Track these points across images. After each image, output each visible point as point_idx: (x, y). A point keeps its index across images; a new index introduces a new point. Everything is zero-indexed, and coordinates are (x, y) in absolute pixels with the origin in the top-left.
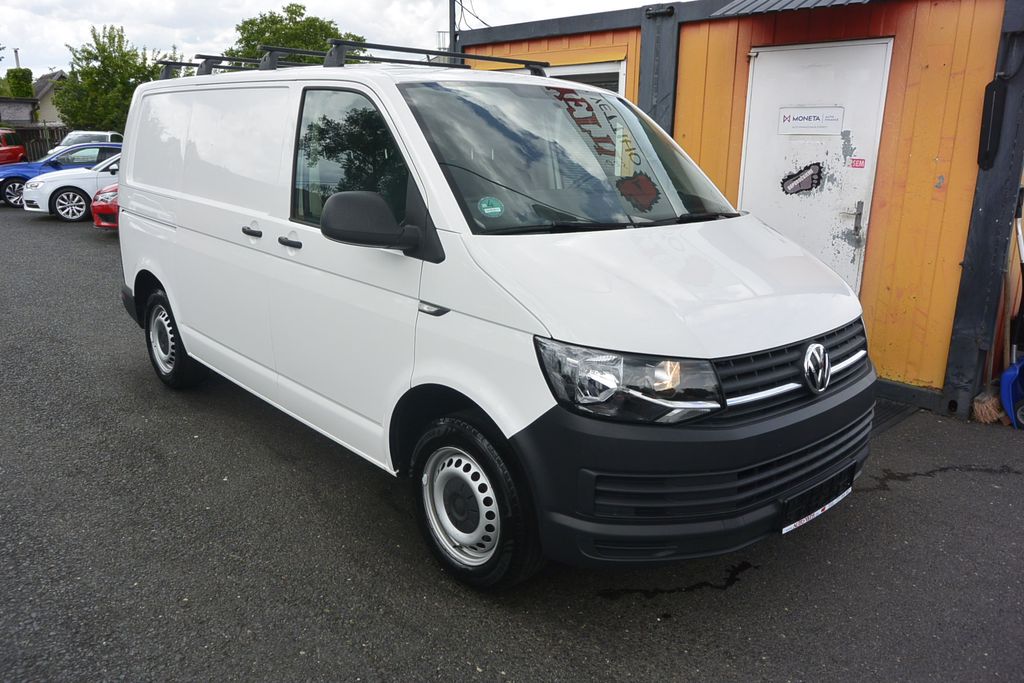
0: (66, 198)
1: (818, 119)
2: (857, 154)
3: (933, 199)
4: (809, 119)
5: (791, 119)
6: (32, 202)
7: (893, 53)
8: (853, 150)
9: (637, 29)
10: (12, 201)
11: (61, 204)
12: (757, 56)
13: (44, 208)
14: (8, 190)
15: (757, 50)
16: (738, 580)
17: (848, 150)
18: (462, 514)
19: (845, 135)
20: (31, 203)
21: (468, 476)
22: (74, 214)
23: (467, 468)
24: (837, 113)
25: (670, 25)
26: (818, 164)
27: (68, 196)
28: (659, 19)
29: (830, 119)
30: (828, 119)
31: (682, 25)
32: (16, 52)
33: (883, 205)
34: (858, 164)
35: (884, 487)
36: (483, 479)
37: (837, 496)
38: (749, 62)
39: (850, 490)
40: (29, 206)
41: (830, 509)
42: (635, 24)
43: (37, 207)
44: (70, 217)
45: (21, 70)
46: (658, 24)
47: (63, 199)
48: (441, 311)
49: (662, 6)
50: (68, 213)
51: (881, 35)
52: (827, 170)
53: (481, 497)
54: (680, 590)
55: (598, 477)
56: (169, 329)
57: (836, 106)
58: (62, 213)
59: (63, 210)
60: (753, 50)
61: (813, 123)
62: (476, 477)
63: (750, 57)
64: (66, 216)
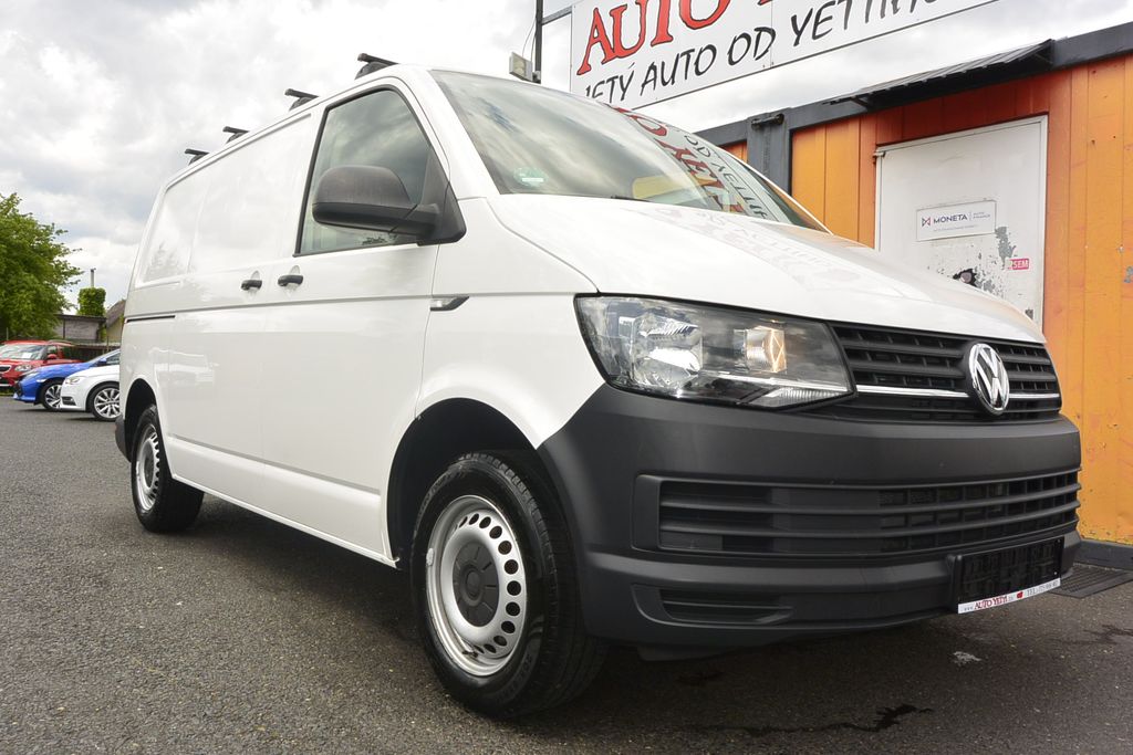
0: (106, 394)
1: (965, 217)
2: (1019, 253)
3: (1122, 296)
4: (953, 218)
5: (932, 221)
6: (70, 398)
7: (1049, 132)
8: (1012, 249)
9: (743, 143)
10: (51, 404)
11: (100, 401)
12: (884, 156)
13: (80, 405)
14: (48, 392)
15: (885, 148)
16: (897, 723)
17: (1005, 250)
18: (474, 596)
19: (1001, 233)
20: (67, 400)
21: (494, 544)
22: (112, 412)
23: (496, 533)
24: (988, 208)
25: (780, 137)
26: (970, 271)
27: (109, 393)
28: (767, 129)
29: (982, 215)
30: (976, 216)
31: (794, 133)
32: (92, 271)
33: (1058, 311)
34: (1020, 265)
35: (1109, 641)
36: (515, 554)
37: (1039, 582)
38: (875, 163)
39: (1057, 582)
40: (65, 403)
41: (1030, 599)
42: (740, 138)
43: (73, 404)
44: (107, 416)
45: (94, 290)
46: (765, 135)
47: (103, 396)
48: (458, 301)
49: (771, 114)
50: (106, 411)
51: (1032, 112)
52: (982, 276)
53: (506, 579)
54: (805, 730)
55: (663, 483)
56: (156, 452)
57: (985, 200)
58: (99, 411)
59: (101, 407)
60: (879, 149)
61: (959, 223)
62: (505, 548)
63: (875, 157)
64: (104, 415)
